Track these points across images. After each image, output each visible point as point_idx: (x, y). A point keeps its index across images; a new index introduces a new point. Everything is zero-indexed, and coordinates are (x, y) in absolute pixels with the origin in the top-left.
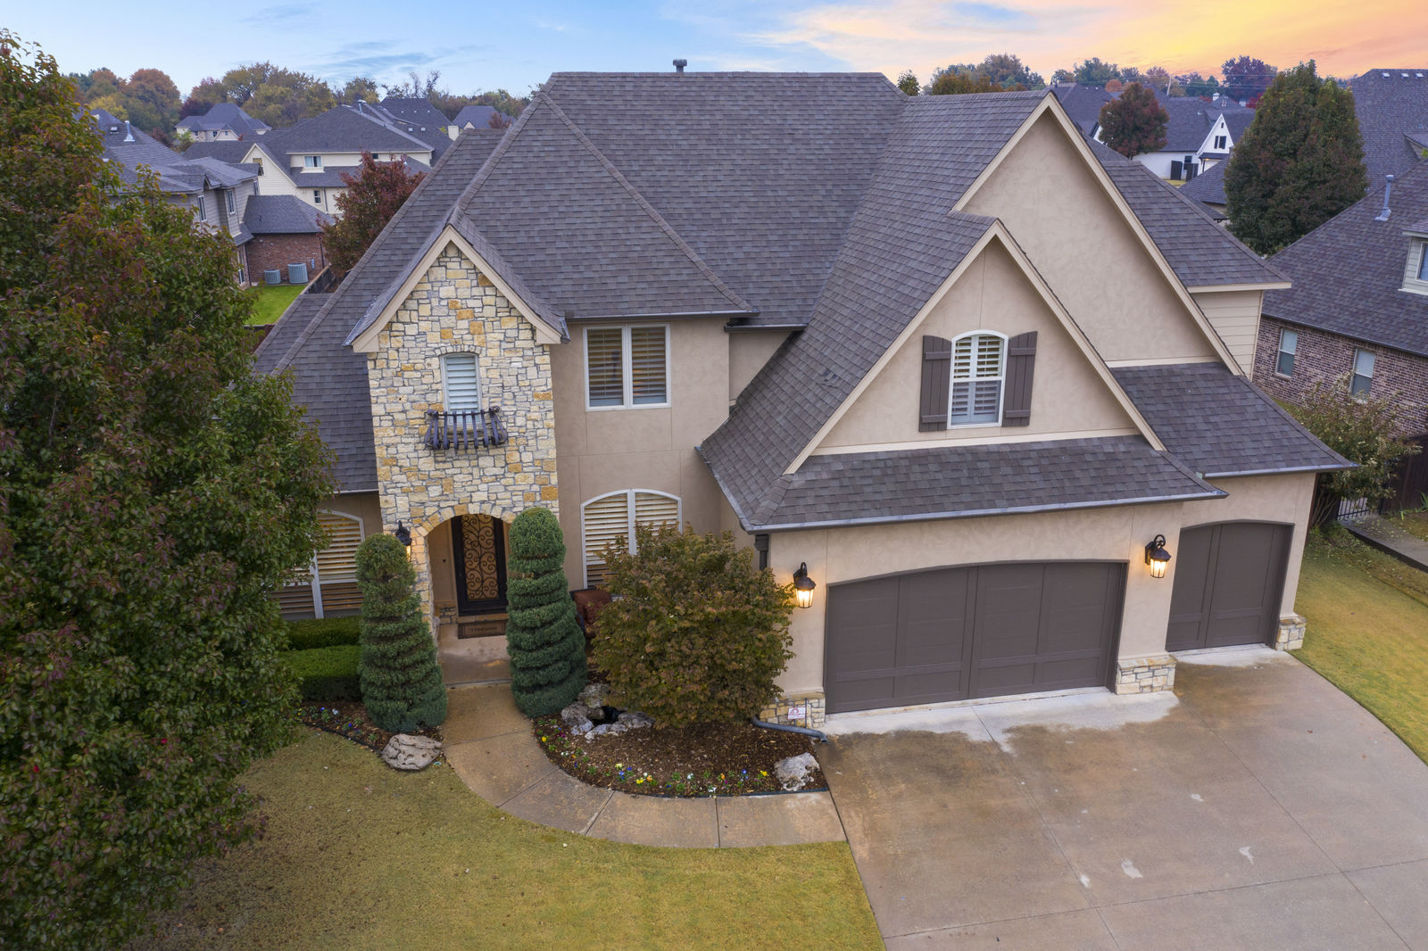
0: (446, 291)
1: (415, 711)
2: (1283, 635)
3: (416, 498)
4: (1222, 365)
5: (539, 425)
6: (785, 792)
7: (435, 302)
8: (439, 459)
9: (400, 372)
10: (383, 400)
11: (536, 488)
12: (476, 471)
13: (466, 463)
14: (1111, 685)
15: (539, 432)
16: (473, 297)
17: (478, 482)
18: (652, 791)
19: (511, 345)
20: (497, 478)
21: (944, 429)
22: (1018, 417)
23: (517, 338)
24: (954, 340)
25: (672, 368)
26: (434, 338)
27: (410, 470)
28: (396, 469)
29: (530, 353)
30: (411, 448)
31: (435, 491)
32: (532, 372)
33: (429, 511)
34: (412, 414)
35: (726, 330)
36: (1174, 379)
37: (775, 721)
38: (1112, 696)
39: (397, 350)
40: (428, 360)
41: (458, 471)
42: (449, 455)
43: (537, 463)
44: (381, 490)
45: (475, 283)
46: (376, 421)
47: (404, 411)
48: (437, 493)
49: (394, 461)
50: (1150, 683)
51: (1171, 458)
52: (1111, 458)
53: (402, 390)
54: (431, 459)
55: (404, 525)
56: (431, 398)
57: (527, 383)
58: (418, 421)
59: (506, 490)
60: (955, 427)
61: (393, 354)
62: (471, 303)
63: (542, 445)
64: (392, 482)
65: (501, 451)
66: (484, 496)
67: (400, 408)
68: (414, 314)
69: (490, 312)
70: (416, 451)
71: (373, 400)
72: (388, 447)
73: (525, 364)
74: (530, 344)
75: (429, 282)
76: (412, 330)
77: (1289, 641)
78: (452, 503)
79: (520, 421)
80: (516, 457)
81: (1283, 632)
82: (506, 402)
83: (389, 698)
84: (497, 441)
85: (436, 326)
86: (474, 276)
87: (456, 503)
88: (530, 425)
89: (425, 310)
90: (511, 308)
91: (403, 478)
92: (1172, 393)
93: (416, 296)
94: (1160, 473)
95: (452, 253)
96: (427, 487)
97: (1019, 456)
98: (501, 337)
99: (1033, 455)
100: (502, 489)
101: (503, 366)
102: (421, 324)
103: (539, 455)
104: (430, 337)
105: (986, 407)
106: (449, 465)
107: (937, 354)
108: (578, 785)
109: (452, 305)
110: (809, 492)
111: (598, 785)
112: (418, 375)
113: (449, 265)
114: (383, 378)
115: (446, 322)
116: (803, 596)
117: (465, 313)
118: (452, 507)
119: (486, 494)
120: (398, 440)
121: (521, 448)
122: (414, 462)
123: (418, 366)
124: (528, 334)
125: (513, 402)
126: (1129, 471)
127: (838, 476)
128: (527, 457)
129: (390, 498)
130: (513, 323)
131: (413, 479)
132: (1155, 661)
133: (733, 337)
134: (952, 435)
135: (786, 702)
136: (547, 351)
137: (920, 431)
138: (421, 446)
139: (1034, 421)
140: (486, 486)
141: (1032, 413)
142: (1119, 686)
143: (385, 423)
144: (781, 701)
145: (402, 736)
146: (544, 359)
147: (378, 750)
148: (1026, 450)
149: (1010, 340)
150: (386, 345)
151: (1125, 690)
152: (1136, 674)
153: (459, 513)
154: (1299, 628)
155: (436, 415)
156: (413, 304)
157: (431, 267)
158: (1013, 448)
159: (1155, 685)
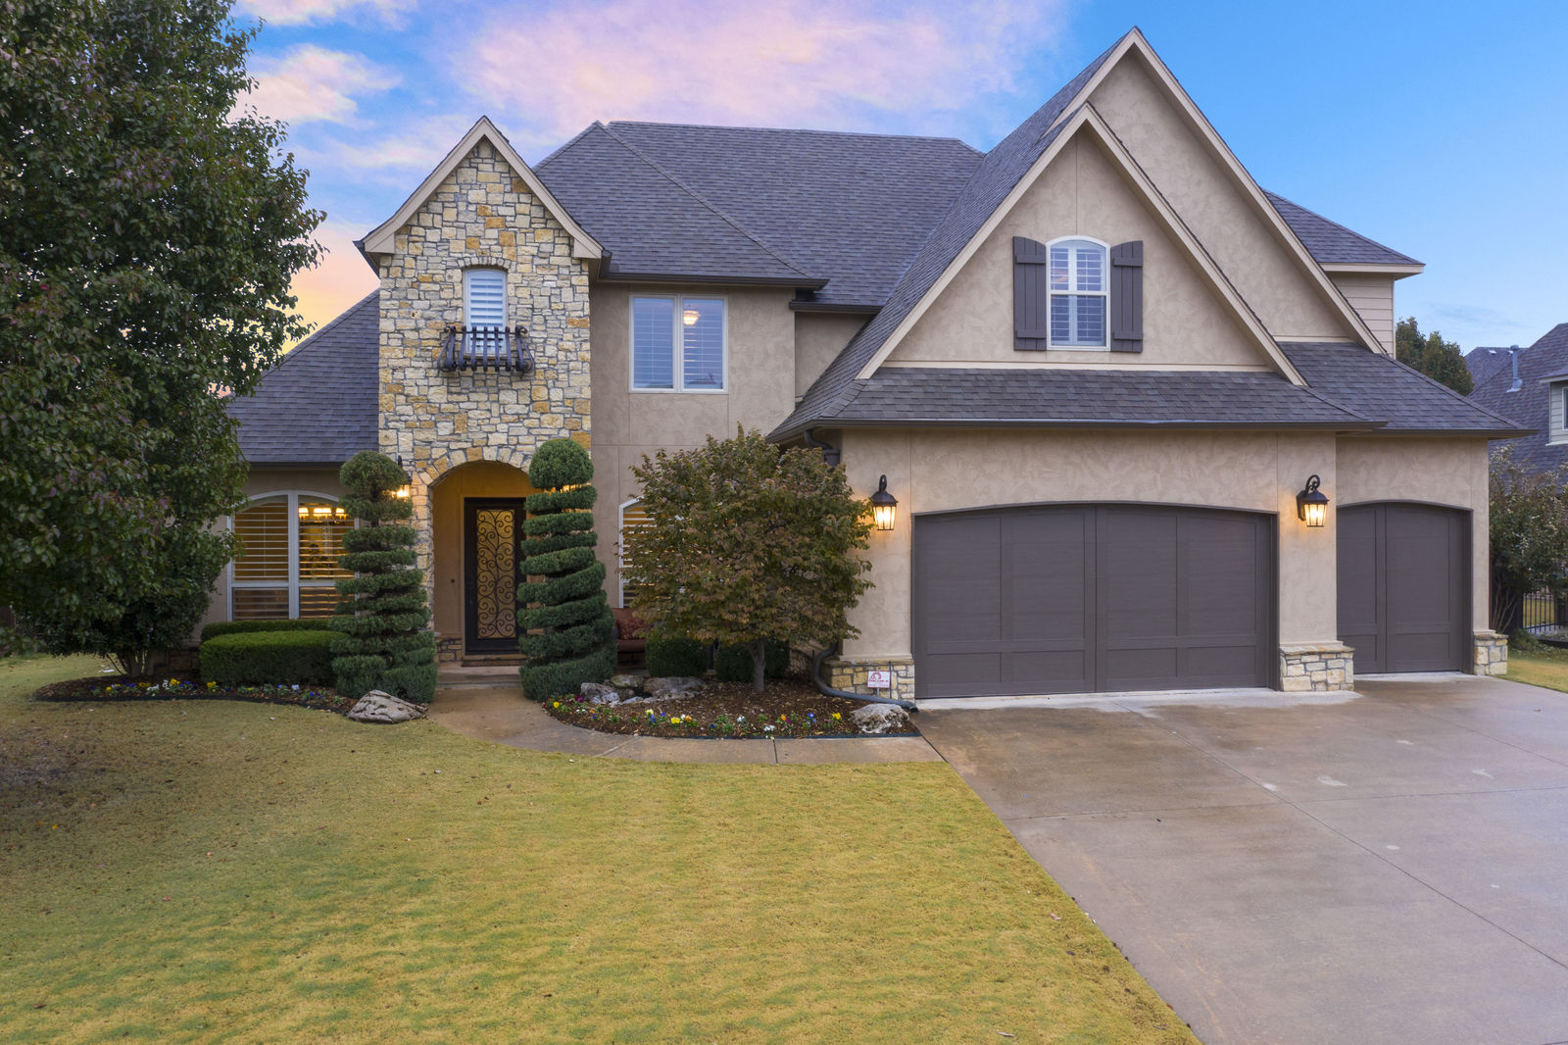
0: (476, 195)
1: (396, 670)
2: (1482, 657)
3: (422, 436)
4: (1361, 345)
5: (572, 356)
6: (864, 736)
7: (462, 206)
8: (453, 390)
9: (416, 283)
10: (394, 314)
11: (564, 433)
12: (495, 408)
13: (484, 397)
14: (1274, 682)
15: (572, 364)
16: (505, 204)
17: (498, 420)
18: (690, 732)
19: (545, 262)
20: (520, 418)
21: (1044, 350)
22: (1129, 342)
23: (552, 254)
24: (1049, 245)
26: (458, 247)
27: (417, 400)
28: (401, 398)
29: (566, 271)
30: (421, 373)
31: (445, 428)
32: (567, 294)
33: (437, 453)
34: (425, 334)
35: (791, 307)
37: (851, 690)
38: (1279, 693)
39: (415, 258)
40: (449, 272)
41: (474, 406)
42: (465, 386)
43: (568, 402)
44: (381, 424)
45: (508, 188)
46: (383, 339)
47: (417, 329)
48: (447, 432)
49: (399, 388)
50: (1324, 677)
51: (1309, 390)
52: (1244, 388)
53: (416, 304)
54: (444, 388)
56: (449, 316)
57: (562, 307)
58: (432, 343)
59: (529, 434)
60: (1056, 348)
61: (410, 262)
62: (503, 211)
63: (575, 380)
64: (395, 413)
65: (527, 385)
66: (502, 439)
67: (412, 324)
68: (438, 218)
69: (523, 222)
70: (426, 377)
71: (383, 313)
72: (394, 370)
73: (560, 283)
74: (567, 261)
75: (457, 184)
76: (433, 236)
78: (465, 445)
79: (551, 350)
80: (543, 393)
81: (1481, 650)
82: (535, 327)
83: (364, 652)
84: (521, 369)
85: (462, 234)
86: (507, 181)
87: (469, 445)
88: (561, 356)
89: (450, 214)
90: (548, 217)
91: (408, 409)
93: (441, 197)
95: (485, 152)
96: (436, 422)
98: (534, 251)
99: (1148, 380)
100: (524, 431)
101: (534, 284)
102: (445, 230)
103: (570, 393)
104: (453, 246)
106: (464, 398)
107: (1030, 258)
108: (595, 733)
109: (482, 212)
111: (622, 733)
112: (437, 287)
113: (481, 166)
114: (396, 288)
115: (473, 230)
116: (884, 516)
117: (496, 222)
118: (464, 450)
119: (505, 437)
120: (407, 362)
121: (550, 382)
122: (424, 391)
123: (438, 278)
124: (565, 250)
125: (543, 328)
126: (1266, 399)
127: (921, 385)
128: (556, 395)
129: (392, 434)
130: (548, 236)
131: (420, 411)
132: (1328, 648)
133: (801, 317)
134: (1051, 357)
135: (865, 667)
136: (586, 268)
137: (1015, 350)
138: (433, 372)
139: (1147, 347)
140: (506, 426)
141: (1144, 339)
142: (1284, 680)
143: (393, 342)
144: (859, 665)
145: (377, 692)
146: (583, 281)
147: (343, 710)
148: (1142, 377)
149: (1112, 250)
150: (402, 250)
151: (1293, 687)
152: (1305, 663)
153: (471, 459)
154: (1501, 646)
155: (453, 331)
156: (436, 207)
157: (459, 166)
158: (1127, 375)
159: (1330, 682)
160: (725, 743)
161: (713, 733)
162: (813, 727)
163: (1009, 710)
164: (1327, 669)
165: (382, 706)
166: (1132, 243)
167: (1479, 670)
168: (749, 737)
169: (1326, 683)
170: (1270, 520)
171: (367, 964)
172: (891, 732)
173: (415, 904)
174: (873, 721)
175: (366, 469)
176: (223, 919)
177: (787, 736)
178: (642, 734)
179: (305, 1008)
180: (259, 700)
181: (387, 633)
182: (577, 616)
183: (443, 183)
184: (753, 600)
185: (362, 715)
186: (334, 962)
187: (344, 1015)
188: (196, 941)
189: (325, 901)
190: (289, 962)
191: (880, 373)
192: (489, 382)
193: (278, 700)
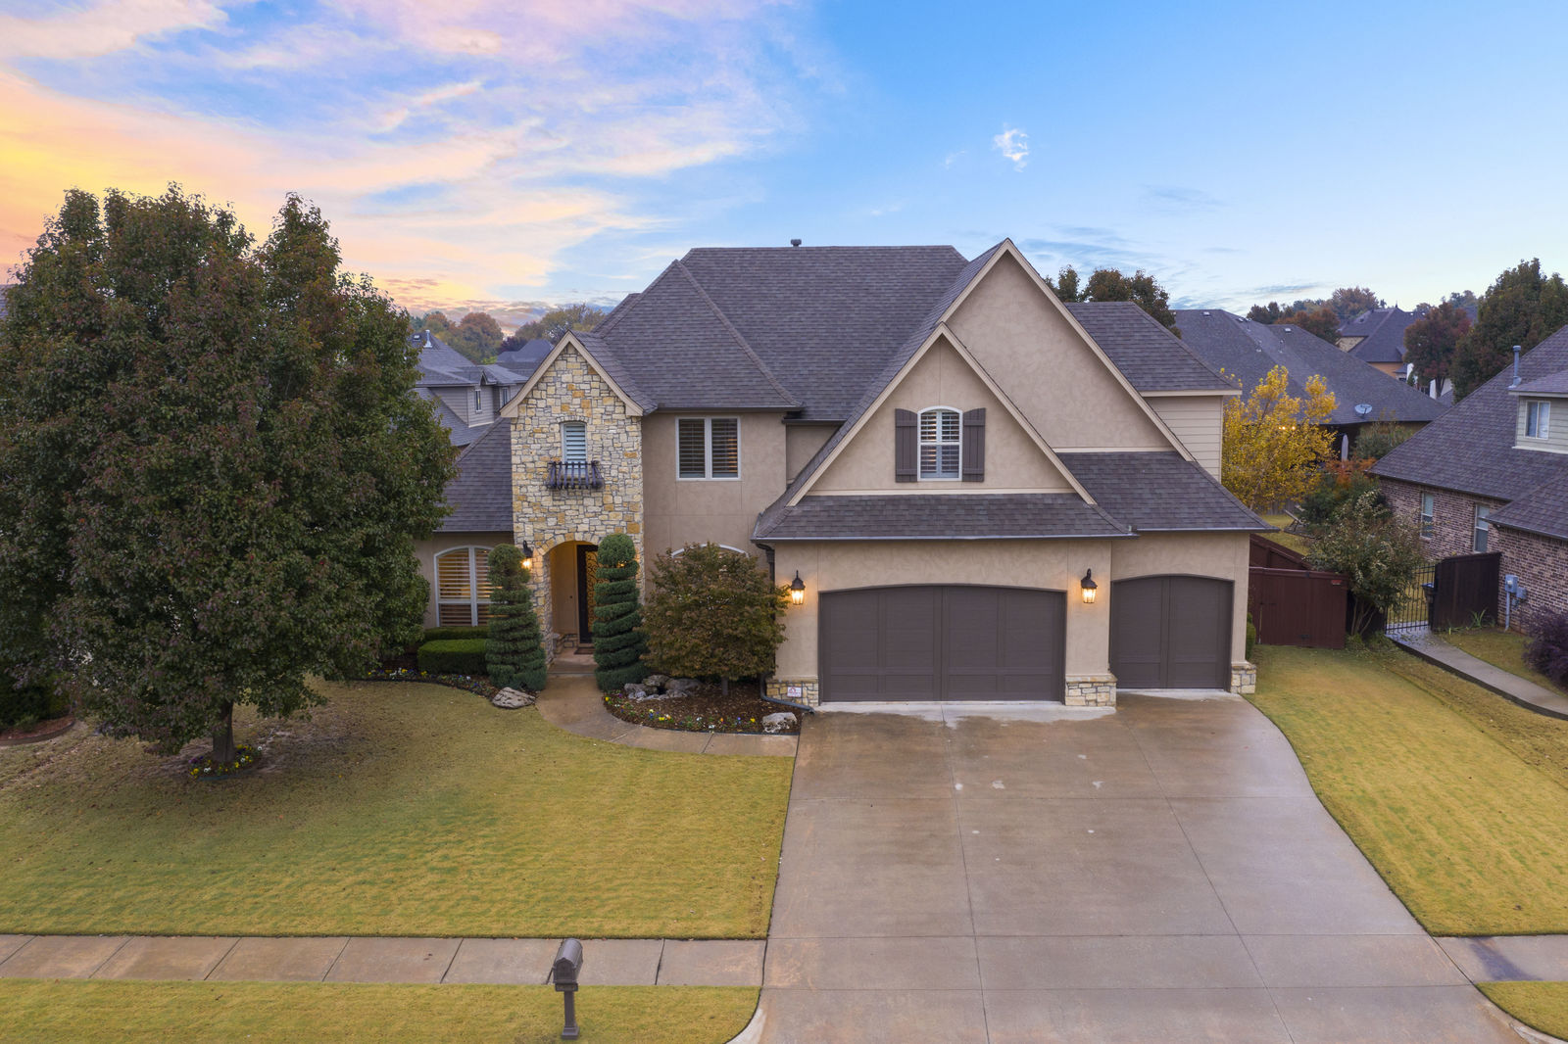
0: (566, 378)
1: (520, 674)
2: (1236, 680)
3: (539, 526)
4: (1177, 454)
5: (627, 476)
6: (766, 733)
7: (558, 385)
8: (556, 498)
9: (532, 434)
10: (519, 453)
11: (623, 523)
12: (581, 508)
13: (574, 502)
14: (1060, 697)
15: (628, 481)
16: (584, 382)
17: (582, 516)
18: (669, 726)
19: (609, 417)
20: (596, 514)
21: (915, 481)
22: (975, 475)
23: (613, 412)
24: (919, 413)
25: (742, 449)
26: (556, 411)
27: (535, 505)
28: (526, 504)
29: (622, 423)
30: (537, 488)
31: (552, 522)
32: (623, 437)
33: (547, 536)
34: (539, 464)
35: (783, 422)
36: (1133, 462)
37: (779, 697)
38: (1062, 707)
39: (531, 418)
40: (552, 426)
41: (569, 508)
42: (563, 495)
43: (625, 504)
44: (515, 519)
45: (586, 372)
46: (514, 468)
47: (533, 462)
48: (553, 524)
49: (524, 498)
50: (1095, 698)
51: (1099, 510)
52: (1049, 507)
53: (533, 446)
54: (551, 497)
55: (529, 546)
56: (551, 452)
57: (620, 445)
58: (542, 470)
59: (602, 524)
60: (924, 480)
61: (528, 420)
62: (583, 386)
63: (629, 491)
64: (522, 513)
65: (600, 494)
66: (585, 527)
67: (531, 459)
68: (544, 393)
69: (595, 393)
70: (540, 491)
71: (513, 452)
72: (521, 487)
73: (619, 431)
74: (622, 417)
75: (555, 371)
76: (541, 404)
77: (1241, 685)
78: (564, 532)
79: (614, 473)
80: (610, 499)
81: (1234, 676)
82: (604, 458)
83: (503, 663)
84: (597, 486)
85: (558, 402)
86: (585, 368)
87: (566, 531)
88: (621, 476)
89: (551, 390)
90: (610, 390)
91: (530, 510)
92: (1128, 472)
93: (546, 380)
94: (1087, 519)
95: (571, 351)
96: (546, 518)
97: (974, 503)
98: (603, 411)
99: (985, 502)
100: (599, 523)
101: (602, 432)
102: (548, 400)
103: (626, 499)
104: (553, 409)
105: (950, 467)
106: (563, 503)
107: (906, 423)
108: (620, 722)
109: (570, 388)
110: (802, 519)
111: (634, 723)
112: (545, 436)
113: (569, 359)
114: (520, 437)
115: (565, 399)
116: (797, 596)
117: (579, 394)
118: (563, 534)
119: (587, 526)
120: (528, 482)
121: (614, 493)
122: (539, 499)
123: (544, 430)
124: (621, 410)
125: (609, 459)
126: (1062, 517)
127: (828, 509)
128: (618, 500)
129: (521, 525)
130: (611, 401)
131: (537, 512)
132: (1098, 679)
133: (790, 429)
134: (921, 486)
135: (787, 684)
136: (634, 420)
137: (897, 481)
138: (544, 488)
139: (987, 478)
140: (587, 520)
141: (986, 472)
142: (1067, 699)
143: (520, 470)
144: (783, 682)
145: (508, 689)
146: (635, 429)
147: (491, 696)
148: (980, 499)
149: (964, 414)
150: (523, 414)
151: (1073, 703)
152: (1081, 688)
153: (568, 540)
154: (1251, 675)
155: (554, 464)
156: (543, 386)
157: (556, 360)
158: (970, 497)
159: (1099, 700)
160: (686, 734)
161: (682, 727)
162: (738, 727)
163: (873, 715)
164: (1097, 692)
165: (509, 698)
166: (978, 410)
167: (1232, 690)
168: (700, 731)
169: (1096, 701)
170: (1061, 596)
171: (458, 859)
172: (783, 732)
173: (486, 831)
174: (771, 725)
175: (501, 558)
176: (406, 834)
177: (721, 731)
178: (644, 725)
179: (430, 877)
180: (448, 685)
181: (516, 652)
182: (624, 643)
183: (547, 371)
184: (703, 655)
185: (498, 703)
186: (446, 857)
187: (444, 881)
188: (394, 843)
189: (449, 827)
190: (428, 856)
191: (804, 499)
192: (577, 493)
193: (458, 686)
